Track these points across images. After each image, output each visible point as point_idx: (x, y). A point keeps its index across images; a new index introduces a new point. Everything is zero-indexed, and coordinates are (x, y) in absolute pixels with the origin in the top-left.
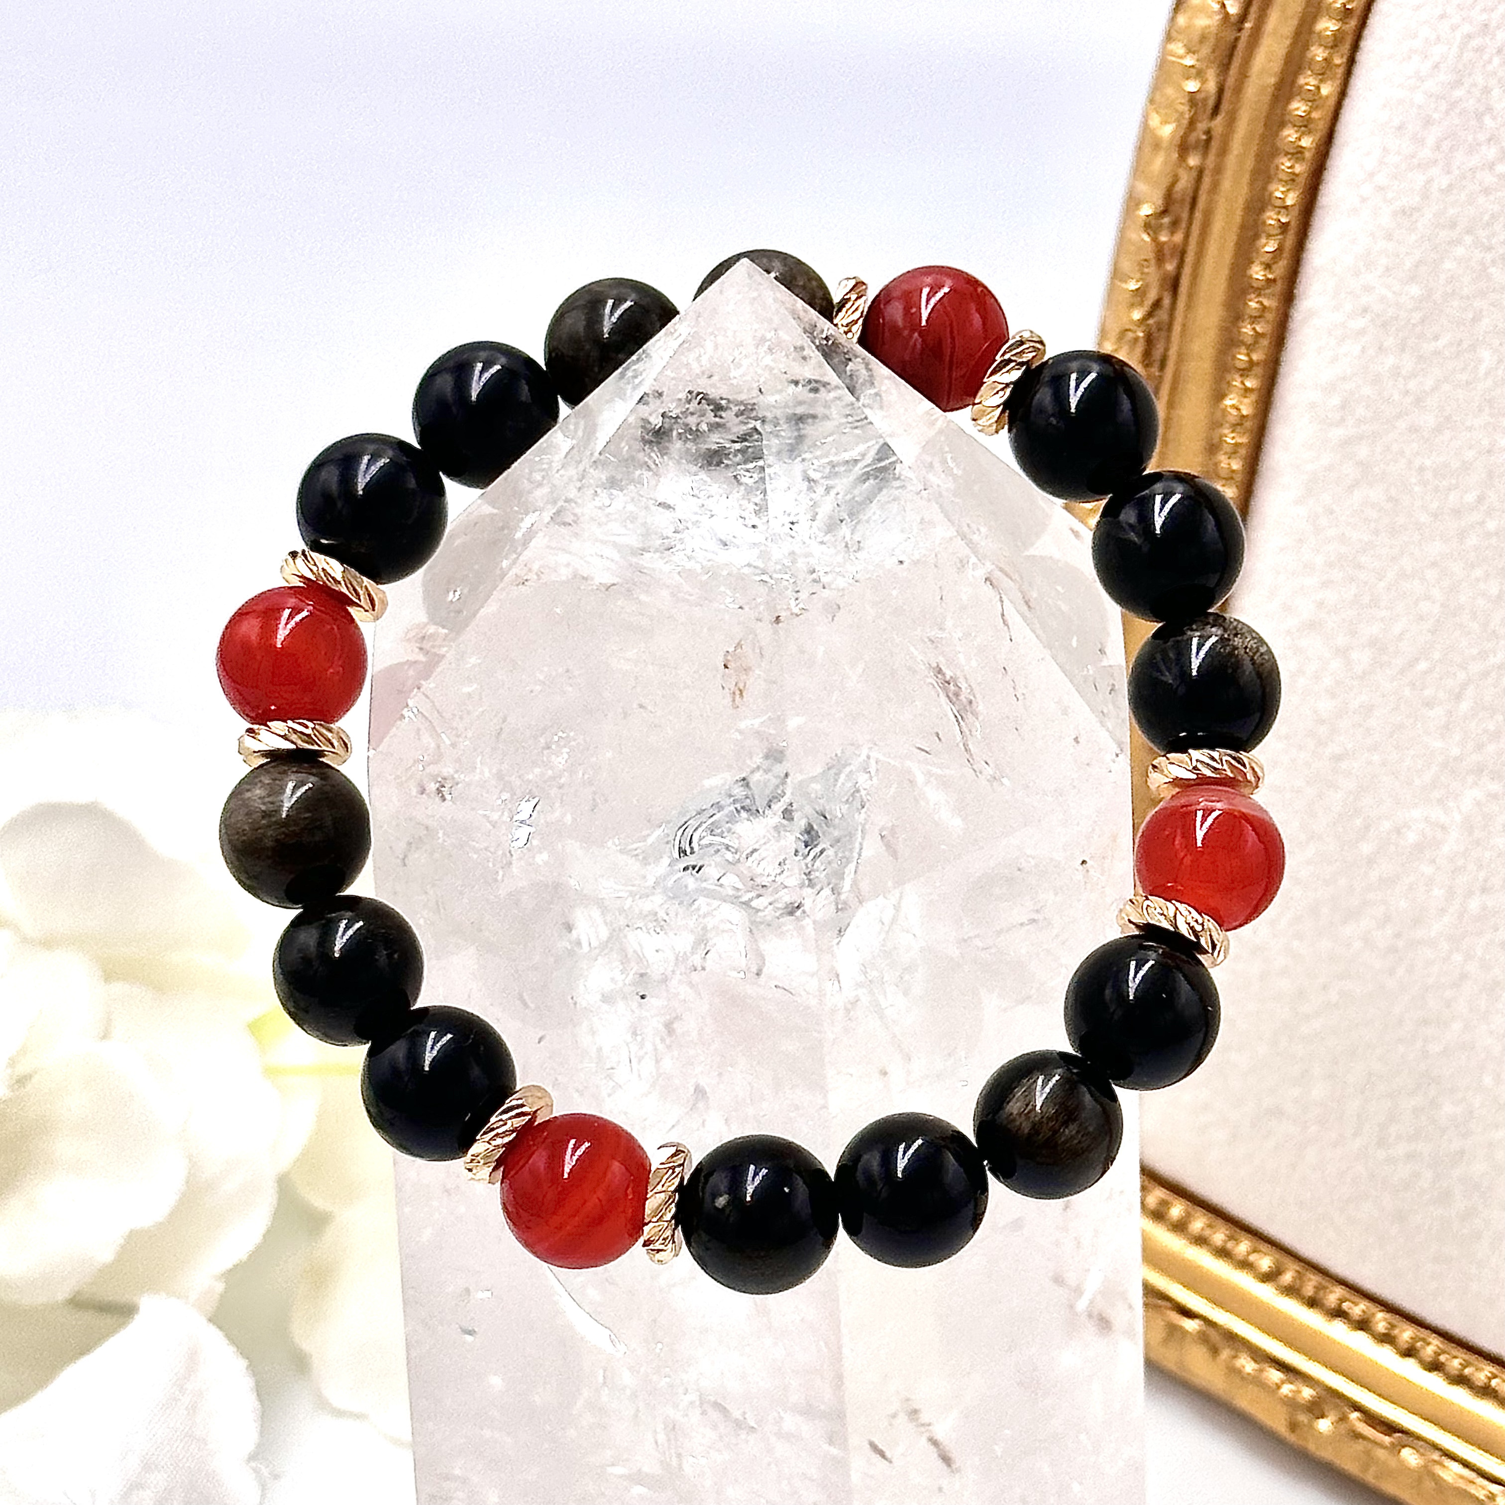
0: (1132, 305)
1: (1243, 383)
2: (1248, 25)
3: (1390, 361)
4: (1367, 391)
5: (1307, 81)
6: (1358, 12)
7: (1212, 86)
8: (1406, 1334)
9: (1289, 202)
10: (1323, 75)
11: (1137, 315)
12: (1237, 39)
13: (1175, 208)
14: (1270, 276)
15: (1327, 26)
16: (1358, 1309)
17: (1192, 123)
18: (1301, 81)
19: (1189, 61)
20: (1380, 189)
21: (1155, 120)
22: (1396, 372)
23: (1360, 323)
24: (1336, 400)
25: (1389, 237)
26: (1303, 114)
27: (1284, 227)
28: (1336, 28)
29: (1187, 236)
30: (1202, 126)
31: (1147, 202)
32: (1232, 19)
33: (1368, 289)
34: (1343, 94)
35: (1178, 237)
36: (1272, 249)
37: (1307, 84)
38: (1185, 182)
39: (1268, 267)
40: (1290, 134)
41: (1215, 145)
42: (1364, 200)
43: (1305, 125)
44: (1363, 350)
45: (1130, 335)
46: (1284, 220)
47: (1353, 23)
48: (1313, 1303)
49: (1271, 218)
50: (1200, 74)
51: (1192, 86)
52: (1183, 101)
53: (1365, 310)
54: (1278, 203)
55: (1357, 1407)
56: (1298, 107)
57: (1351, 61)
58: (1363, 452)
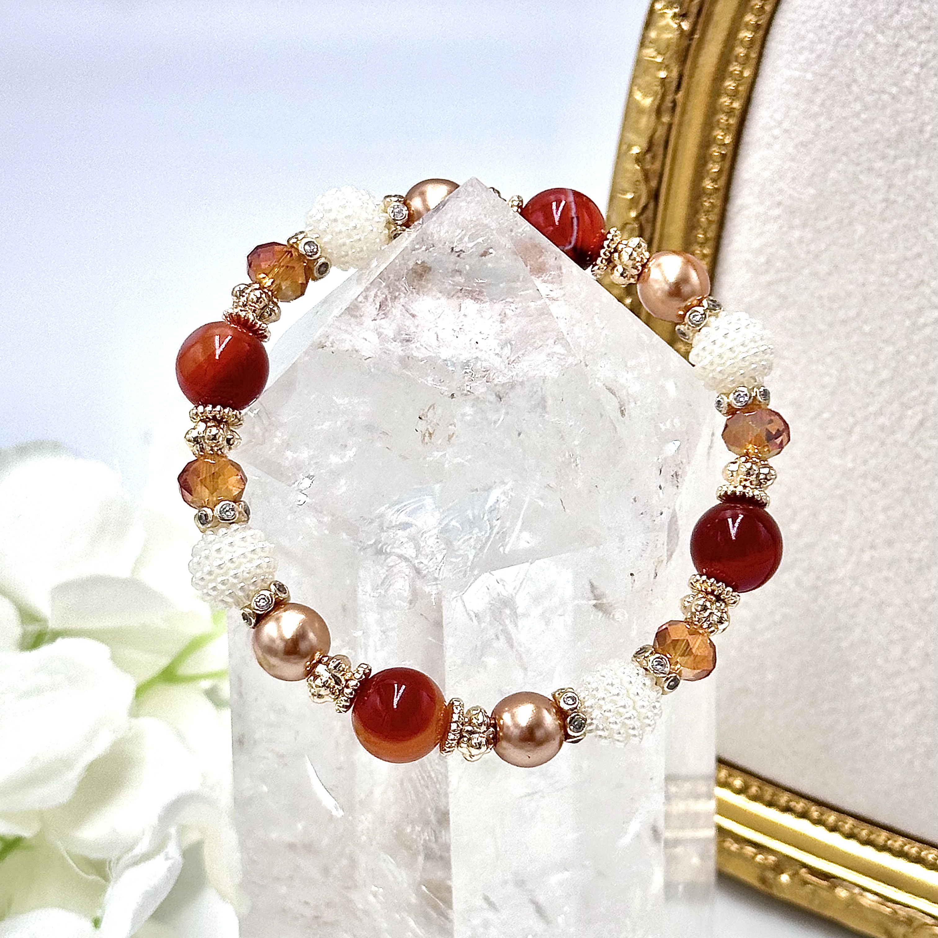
0: (630, 209)
1: (701, 251)
2: (696, 36)
3: (797, 234)
4: (783, 252)
5: (735, 68)
6: (764, 26)
7: (675, 74)
8: (832, 818)
9: (727, 141)
10: (744, 65)
11: (633, 214)
12: (689, 46)
13: (655, 148)
14: (716, 186)
15: (746, 35)
16: (800, 805)
17: (663, 96)
18: (731, 69)
19: (659, 59)
20: (786, 131)
21: (638, 96)
22: (801, 240)
23: (777, 212)
24: (762, 259)
25: (793, 160)
26: (733, 88)
27: (723, 156)
28: (751, 36)
29: (663, 165)
30: (669, 98)
31: (635, 145)
32: (687, 33)
33: (781, 191)
34: (756, 75)
35: (657, 165)
36: (717, 170)
37: (735, 70)
38: (661, 132)
39: (714, 181)
40: (725, 100)
41: (678, 109)
42: (776, 138)
43: (734, 95)
44: (781, 228)
45: (629, 226)
46: (723, 152)
47: (761, 33)
48: (770, 804)
49: (715, 151)
50: (667, 68)
51: (663, 74)
52: (656, 83)
53: (779, 204)
54: (719, 142)
55: (804, 866)
56: (730, 84)
57: (761, 55)
58: (782, 289)
